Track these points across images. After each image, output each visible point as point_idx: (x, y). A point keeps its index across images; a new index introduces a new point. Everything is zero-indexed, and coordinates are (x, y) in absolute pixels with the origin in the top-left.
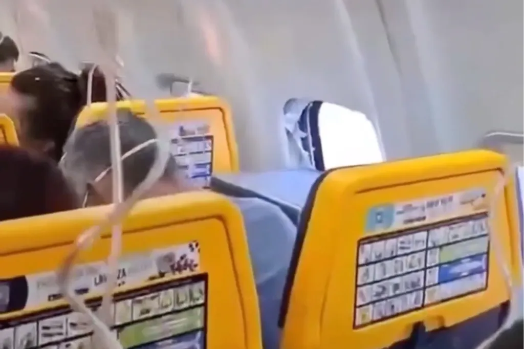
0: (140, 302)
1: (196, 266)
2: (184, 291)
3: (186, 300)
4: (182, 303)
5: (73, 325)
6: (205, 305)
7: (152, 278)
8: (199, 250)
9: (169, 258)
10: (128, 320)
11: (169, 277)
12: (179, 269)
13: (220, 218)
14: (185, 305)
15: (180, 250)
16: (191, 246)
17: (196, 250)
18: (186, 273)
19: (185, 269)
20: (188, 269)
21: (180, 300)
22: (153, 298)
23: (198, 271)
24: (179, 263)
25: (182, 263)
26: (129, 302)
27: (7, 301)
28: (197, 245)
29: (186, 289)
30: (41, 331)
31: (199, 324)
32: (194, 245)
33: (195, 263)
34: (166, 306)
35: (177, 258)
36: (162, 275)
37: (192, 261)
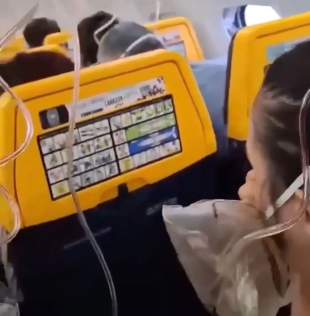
0: (134, 114)
1: (164, 90)
2: (160, 106)
3: (162, 110)
4: (160, 112)
5: (98, 129)
6: (174, 112)
7: (139, 99)
8: (164, 82)
9: (147, 87)
10: (130, 124)
11: (149, 98)
12: (155, 93)
13: (173, 61)
14: (162, 113)
15: (152, 83)
16: (158, 80)
17: (162, 81)
18: (158, 95)
19: (158, 93)
20: (159, 93)
21: (158, 110)
22: (142, 111)
23: (165, 93)
24: (153, 90)
25: (155, 90)
26: (128, 114)
27: (58, 119)
28: (162, 79)
29: (161, 104)
30: (81, 134)
31: (173, 123)
32: (160, 79)
33: (162, 89)
34: (151, 115)
35: (152, 87)
36: (144, 97)
37: (161, 89)
